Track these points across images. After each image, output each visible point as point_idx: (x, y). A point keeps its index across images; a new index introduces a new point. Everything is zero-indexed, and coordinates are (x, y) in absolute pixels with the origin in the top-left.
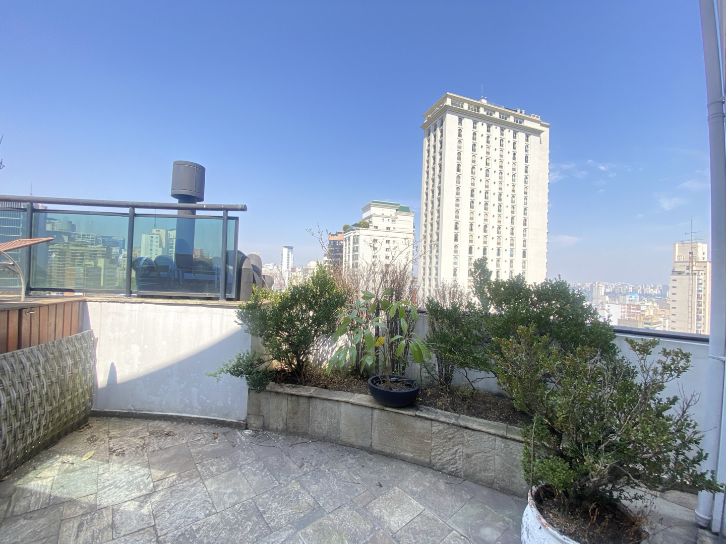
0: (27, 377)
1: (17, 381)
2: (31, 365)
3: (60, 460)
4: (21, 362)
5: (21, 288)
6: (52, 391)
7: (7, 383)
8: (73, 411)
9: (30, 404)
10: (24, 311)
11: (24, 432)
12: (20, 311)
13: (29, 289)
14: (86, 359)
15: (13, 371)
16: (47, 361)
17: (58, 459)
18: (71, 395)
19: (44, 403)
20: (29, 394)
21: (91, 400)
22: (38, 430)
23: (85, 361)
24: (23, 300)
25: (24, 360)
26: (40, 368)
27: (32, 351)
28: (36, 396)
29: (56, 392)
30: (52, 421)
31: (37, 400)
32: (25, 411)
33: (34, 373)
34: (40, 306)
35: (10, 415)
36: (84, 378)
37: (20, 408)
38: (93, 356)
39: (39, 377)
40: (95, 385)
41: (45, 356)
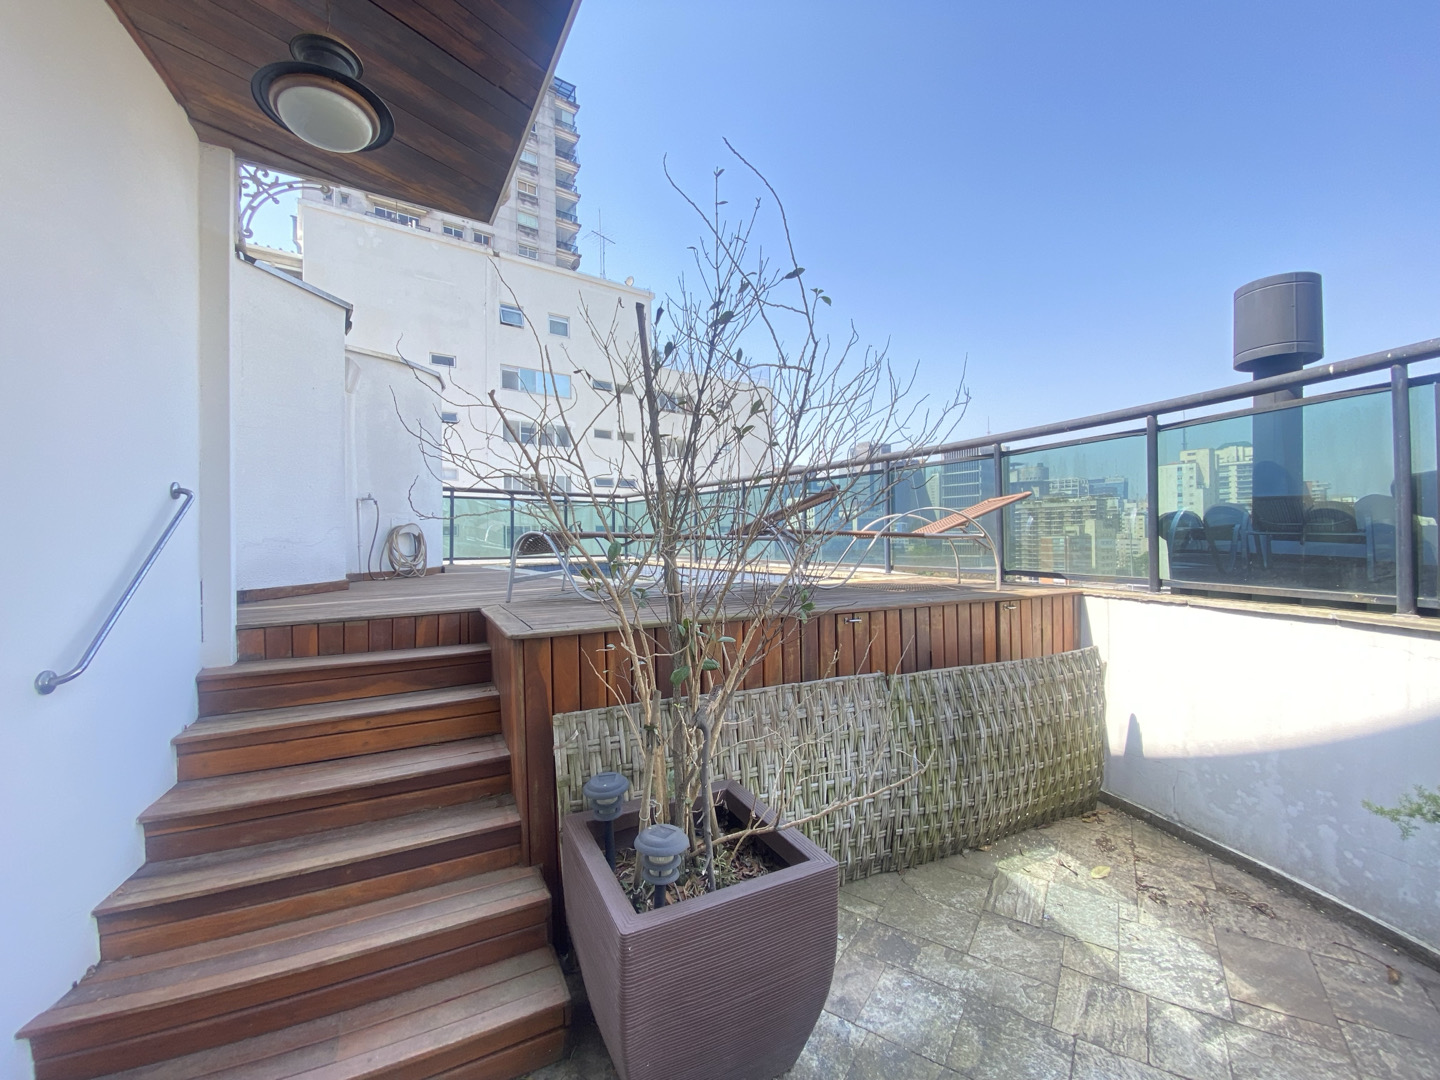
0: (1011, 706)
1: (999, 709)
2: (1015, 689)
3: (1056, 856)
4: (1003, 682)
5: (995, 571)
6: (1043, 737)
7: (988, 708)
8: (1073, 781)
9: (1015, 749)
10: (1002, 604)
11: (1007, 789)
12: (997, 604)
13: (1004, 572)
14: (1090, 696)
15: (994, 693)
16: (1035, 686)
17: (1052, 853)
18: (1070, 753)
19: (1033, 752)
20: (1014, 732)
21: (1100, 773)
22: (1026, 793)
23: (1088, 700)
24: (998, 588)
25: (1006, 680)
26: (1027, 696)
27: (1014, 668)
28: (1023, 740)
29: (1048, 740)
30: (1043, 787)
31: (1024, 747)
32: (1008, 757)
33: (1019, 703)
34: (1020, 599)
35: (992, 757)
36: (1088, 730)
37: (1003, 751)
38: (1100, 694)
39: (1025, 709)
40: (1104, 747)
41: (1032, 678)
